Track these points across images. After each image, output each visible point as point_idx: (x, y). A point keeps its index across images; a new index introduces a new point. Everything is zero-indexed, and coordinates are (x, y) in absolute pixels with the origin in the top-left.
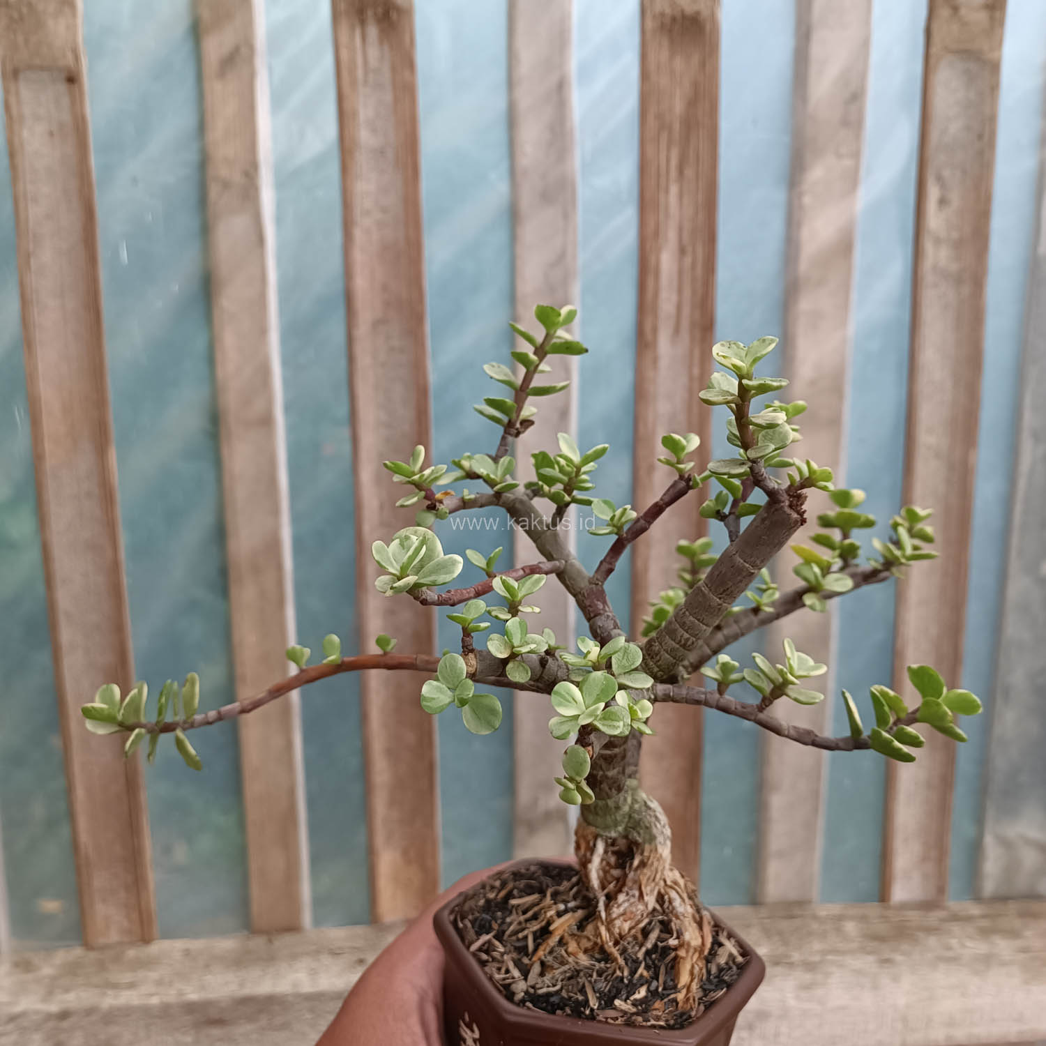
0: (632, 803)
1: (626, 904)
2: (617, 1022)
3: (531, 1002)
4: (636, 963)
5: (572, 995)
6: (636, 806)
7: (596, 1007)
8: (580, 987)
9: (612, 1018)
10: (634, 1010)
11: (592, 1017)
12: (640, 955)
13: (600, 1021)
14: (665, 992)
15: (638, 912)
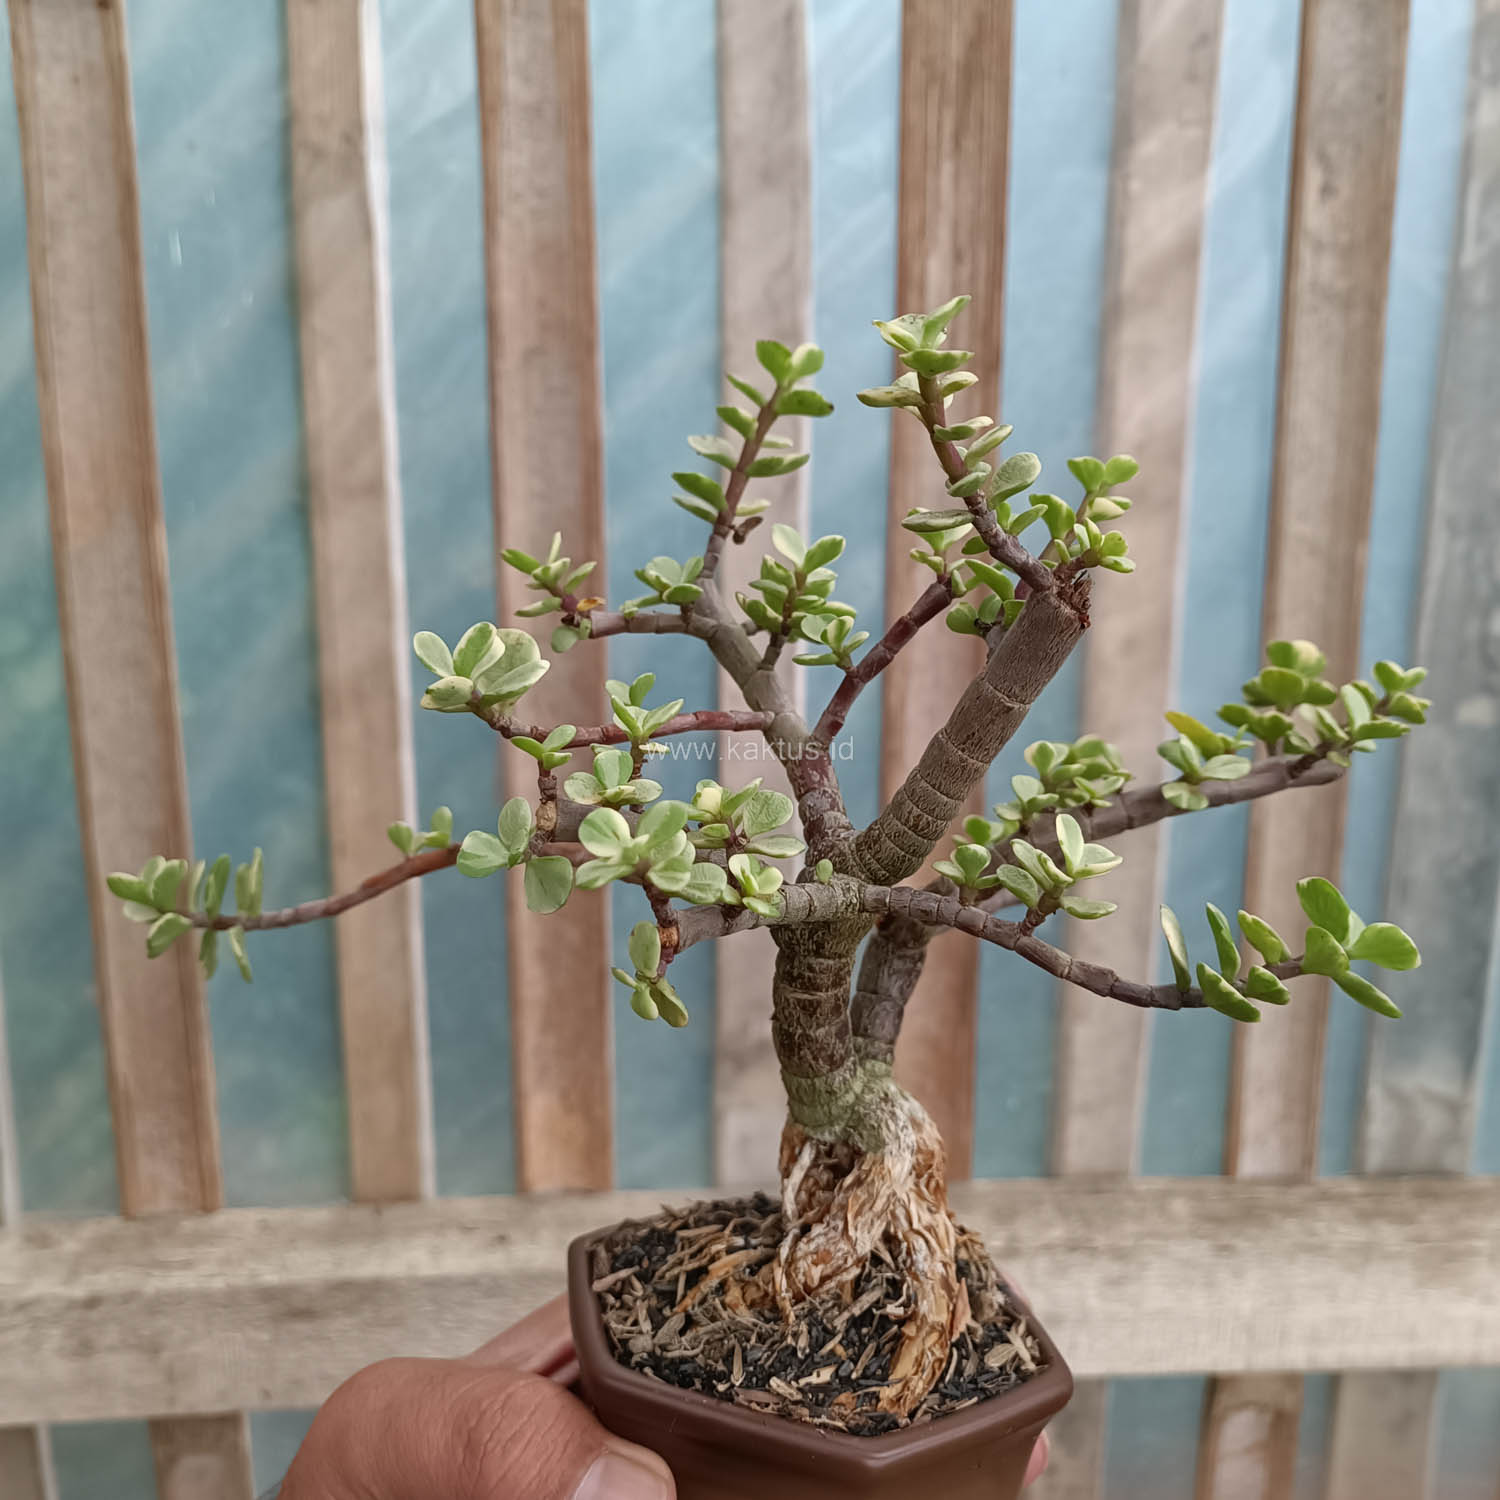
0: (863, 1092)
1: (822, 1240)
2: (766, 1410)
3: (653, 1368)
4: (830, 1334)
5: (710, 1362)
6: (868, 1097)
7: (738, 1384)
8: (725, 1352)
9: (758, 1404)
10: (799, 1397)
11: (728, 1397)
12: (840, 1323)
13: (740, 1405)
14: (862, 1382)
15: (840, 1254)
